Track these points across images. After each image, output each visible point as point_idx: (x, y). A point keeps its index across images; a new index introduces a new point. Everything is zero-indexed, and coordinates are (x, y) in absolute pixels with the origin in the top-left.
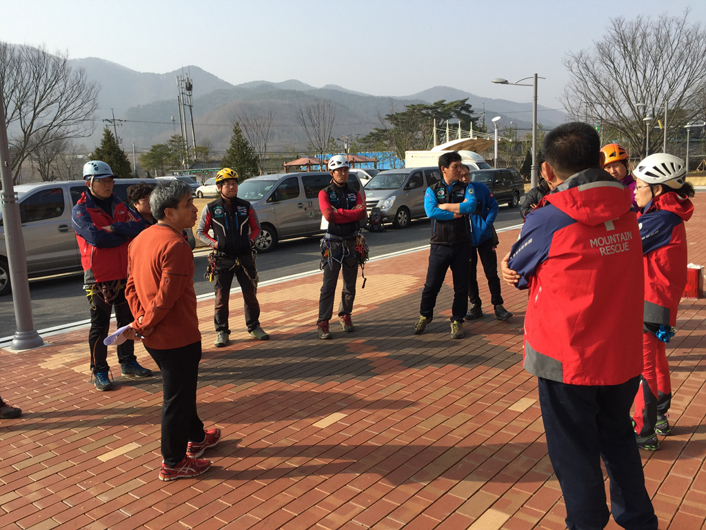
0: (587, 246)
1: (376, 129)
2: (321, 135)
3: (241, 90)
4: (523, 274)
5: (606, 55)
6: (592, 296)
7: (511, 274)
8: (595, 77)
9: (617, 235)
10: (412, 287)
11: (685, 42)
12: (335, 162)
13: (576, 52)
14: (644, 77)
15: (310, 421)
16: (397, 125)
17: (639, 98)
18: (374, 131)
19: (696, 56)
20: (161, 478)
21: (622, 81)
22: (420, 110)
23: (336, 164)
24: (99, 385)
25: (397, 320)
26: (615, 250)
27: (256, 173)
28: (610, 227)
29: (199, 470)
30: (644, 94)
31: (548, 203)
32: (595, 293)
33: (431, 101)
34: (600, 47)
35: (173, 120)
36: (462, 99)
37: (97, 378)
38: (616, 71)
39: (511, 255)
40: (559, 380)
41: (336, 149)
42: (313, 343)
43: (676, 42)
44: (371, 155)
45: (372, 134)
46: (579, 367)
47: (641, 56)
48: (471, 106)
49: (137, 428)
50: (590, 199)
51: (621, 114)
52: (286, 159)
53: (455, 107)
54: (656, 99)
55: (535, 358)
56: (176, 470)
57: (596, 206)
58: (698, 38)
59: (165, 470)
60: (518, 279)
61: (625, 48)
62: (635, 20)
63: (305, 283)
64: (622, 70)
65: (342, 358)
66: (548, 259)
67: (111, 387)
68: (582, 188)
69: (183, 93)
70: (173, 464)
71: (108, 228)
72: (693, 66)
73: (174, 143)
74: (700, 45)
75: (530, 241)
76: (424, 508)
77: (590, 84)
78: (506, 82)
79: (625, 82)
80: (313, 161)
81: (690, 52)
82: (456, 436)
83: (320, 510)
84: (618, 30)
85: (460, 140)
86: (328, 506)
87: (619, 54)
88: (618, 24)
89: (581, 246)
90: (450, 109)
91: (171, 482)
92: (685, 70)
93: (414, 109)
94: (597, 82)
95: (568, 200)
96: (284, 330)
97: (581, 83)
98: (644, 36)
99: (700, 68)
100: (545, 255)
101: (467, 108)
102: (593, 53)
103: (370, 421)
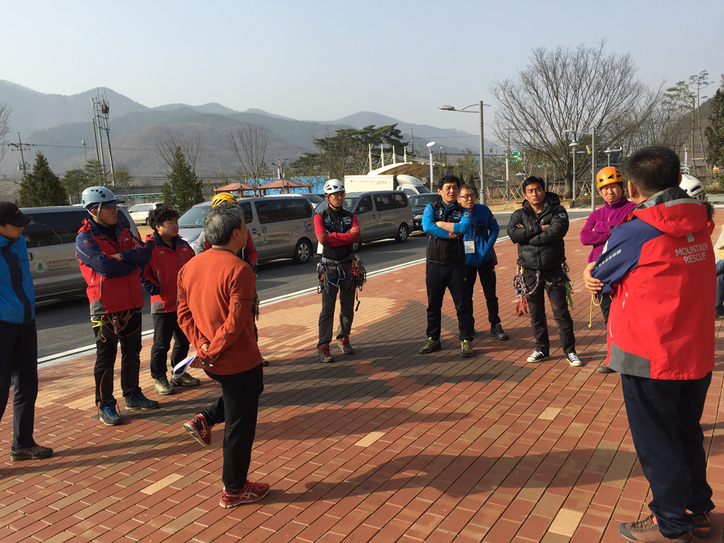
0: (673, 255)
1: (306, 154)
2: (254, 160)
3: (156, 113)
4: (608, 282)
5: (529, 83)
6: (678, 300)
7: (596, 283)
8: (520, 105)
9: (697, 246)
10: (393, 309)
11: (602, 72)
12: (331, 186)
13: (502, 82)
14: (566, 105)
15: (349, 440)
16: (327, 149)
17: (562, 125)
18: (304, 156)
19: (612, 85)
20: (222, 505)
21: (545, 108)
22: (350, 135)
23: (333, 188)
24: (107, 420)
25: (393, 341)
26: (696, 259)
27: (200, 200)
28: (691, 239)
29: (260, 494)
30: (566, 122)
31: (635, 217)
32: (681, 297)
33: (360, 128)
34: (524, 76)
35: (84, 144)
36: (391, 125)
37: (104, 412)
38: (540, 99)
39: (597, 265)
40: (646, 376)
41: (268, 174)
42: (316, 366)
43: (593, 72)
44: (304, 180)
45: (302, 159)
46: (666, 364)
47: (562, 85)
48: (400, 132)
49: (170, 459)
50: (675, 215)
51: (545, 140)
52: (216, 184)
53: (385, 132)
54: (577, 126)
55: (622, 357)
56: (238, 496)
57: (680, 220)
58: (613, 69)
59: (227, 497)
60: (602, 287)
61: (548, 78)
62: (555, 51)
63: (279, 309)
64: (545, 98)
65: (355, 381)
66: (637, 267)
67: (121, 421)
68: (669, 204)
69: (98, 116)
70: (236, 490)
71: (117, 256)
72: (610, 94)
73: (90, 168)
74: (616, 75)
75: (619, 252)
76: (501, 513)
77: (516, 111)
78: (452, 109)
79: (549, 110)
80: (245, 187)
81: (607, 81)
82: (501, 445)
83: (400, 523)
84: (540, 61)
85: (395, 165)
86: (406, 518)
87: (542, 83)
88: (540, 54)
89: (668, 255)
90: (380, 134)
91: (234, 509)
92: (602, 99)
93: (344, 134)
94: (522, 109)
95: (656, 215)
96: (281, 356)
97: (508, 110)
98: (564, 65)
99: (616, 97)
100: (634, 265)
101: (396, 133)
102: (517, 82)
103: (411, 437)
